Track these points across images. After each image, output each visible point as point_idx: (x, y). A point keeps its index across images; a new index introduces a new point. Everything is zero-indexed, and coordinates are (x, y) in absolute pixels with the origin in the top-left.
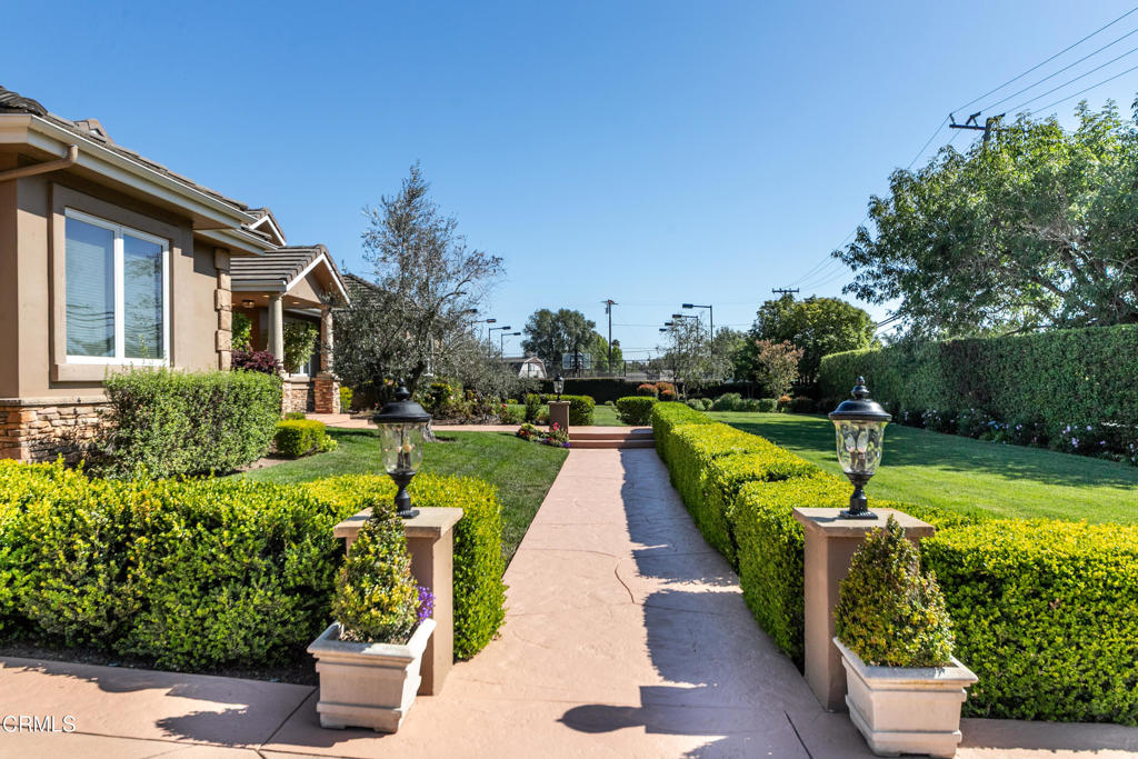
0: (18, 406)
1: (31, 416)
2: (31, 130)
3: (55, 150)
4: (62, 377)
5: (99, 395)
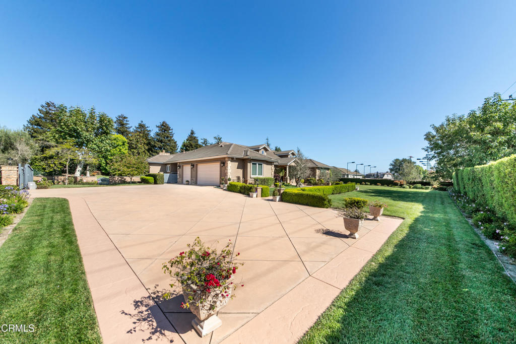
0: (247, 180)
2: (248, 157)
3: (250, 158)
4: (251, 177)
5: (253, 179)
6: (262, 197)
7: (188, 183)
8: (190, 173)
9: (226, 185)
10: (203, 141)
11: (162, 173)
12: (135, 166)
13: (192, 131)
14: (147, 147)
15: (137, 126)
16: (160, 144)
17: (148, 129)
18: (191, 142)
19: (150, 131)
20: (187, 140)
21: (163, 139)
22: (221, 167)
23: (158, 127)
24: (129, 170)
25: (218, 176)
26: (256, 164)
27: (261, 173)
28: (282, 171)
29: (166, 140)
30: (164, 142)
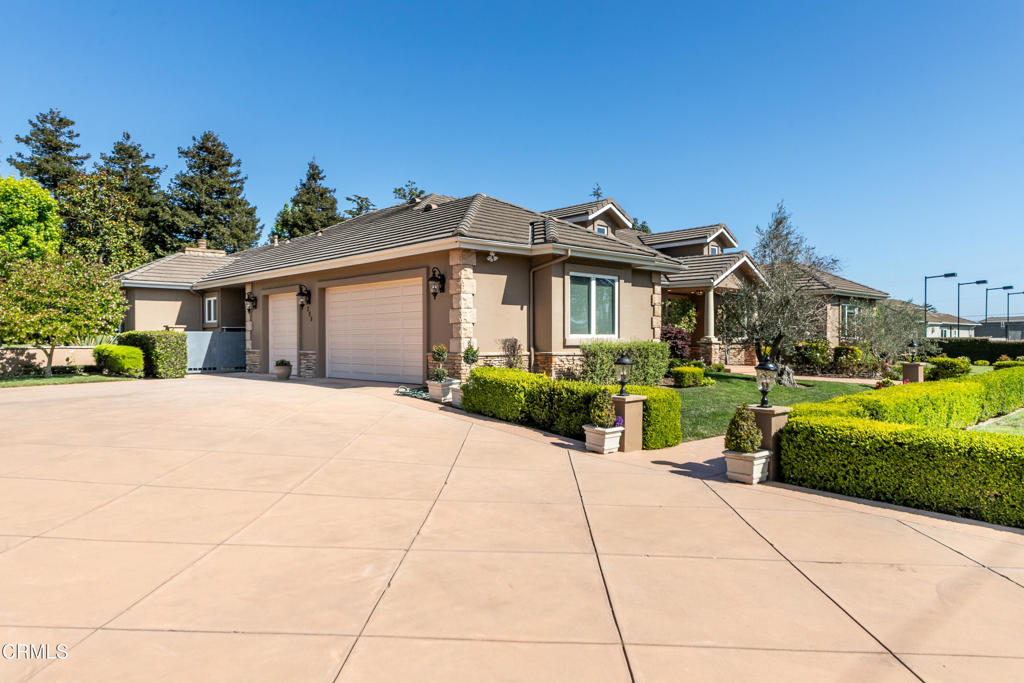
0: (551, 355)
1: (556, 360)
2: (554, 248)
3: (563, 253)
4: (567, 344)
5: (578, 352)
6: (646, 446)
7: (285, 373)
8: (294, 327)
9: (456, 384)
10: (354, 206)
11: (180, 330)
12: (61, 302)
13: (313, 167)
14: (139, 230)
15: (109, 154)
16: (192, 217)
17: (151, 163)
18: (308, 208)
19: (157, 170)
20: (296, 202)
21: (204, 198)
22: (429, 297)
23: (185, 154)
24: (35, 318)
25: (418, 341)
26: (587, 281)
27: (608, 325)
28: (684, 312)
29: (216, 203)
30: (208, 213)
